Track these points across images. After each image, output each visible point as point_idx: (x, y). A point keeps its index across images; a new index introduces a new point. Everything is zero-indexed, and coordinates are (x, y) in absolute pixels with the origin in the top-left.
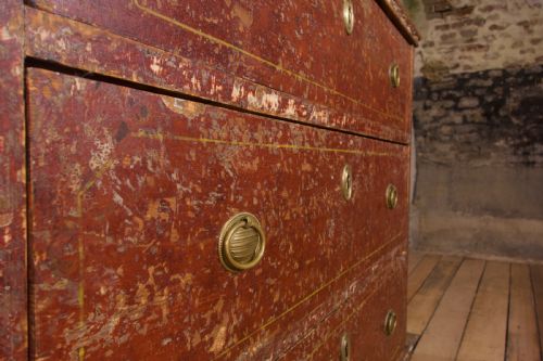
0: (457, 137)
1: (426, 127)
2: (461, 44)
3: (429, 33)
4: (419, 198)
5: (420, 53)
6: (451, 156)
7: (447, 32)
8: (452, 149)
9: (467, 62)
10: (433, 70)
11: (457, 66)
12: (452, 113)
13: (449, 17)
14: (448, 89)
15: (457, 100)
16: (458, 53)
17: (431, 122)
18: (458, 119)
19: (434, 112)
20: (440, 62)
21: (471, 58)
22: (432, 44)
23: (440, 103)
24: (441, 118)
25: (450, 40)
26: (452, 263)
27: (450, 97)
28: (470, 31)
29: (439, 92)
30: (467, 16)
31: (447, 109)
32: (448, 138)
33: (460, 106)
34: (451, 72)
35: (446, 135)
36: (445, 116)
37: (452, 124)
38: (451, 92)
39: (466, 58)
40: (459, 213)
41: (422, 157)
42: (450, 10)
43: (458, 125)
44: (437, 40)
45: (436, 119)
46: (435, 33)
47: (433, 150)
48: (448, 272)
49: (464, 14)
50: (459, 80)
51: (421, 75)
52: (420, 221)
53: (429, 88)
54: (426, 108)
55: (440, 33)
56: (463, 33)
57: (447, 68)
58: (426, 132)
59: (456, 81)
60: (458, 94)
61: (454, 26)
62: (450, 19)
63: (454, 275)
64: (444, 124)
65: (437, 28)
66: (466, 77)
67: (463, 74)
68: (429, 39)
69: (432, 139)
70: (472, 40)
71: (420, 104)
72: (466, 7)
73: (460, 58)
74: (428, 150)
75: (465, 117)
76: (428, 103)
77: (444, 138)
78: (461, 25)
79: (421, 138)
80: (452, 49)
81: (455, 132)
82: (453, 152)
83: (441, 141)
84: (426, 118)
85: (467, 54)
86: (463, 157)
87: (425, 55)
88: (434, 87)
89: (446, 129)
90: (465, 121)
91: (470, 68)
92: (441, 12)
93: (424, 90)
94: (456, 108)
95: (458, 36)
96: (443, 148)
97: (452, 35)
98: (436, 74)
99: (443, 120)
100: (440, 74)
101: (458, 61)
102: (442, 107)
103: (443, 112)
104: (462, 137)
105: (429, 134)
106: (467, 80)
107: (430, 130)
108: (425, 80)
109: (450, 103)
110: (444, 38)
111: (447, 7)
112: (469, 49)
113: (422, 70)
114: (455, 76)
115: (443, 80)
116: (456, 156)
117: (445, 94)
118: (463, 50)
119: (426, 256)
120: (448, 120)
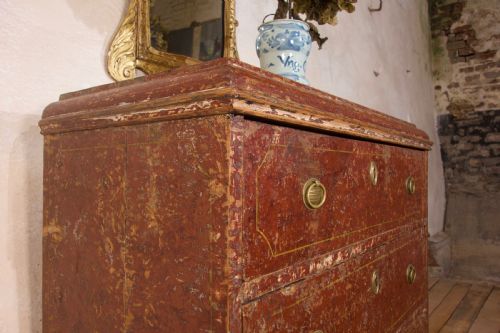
0: (484, 169)
1: (454, 160)
2: (484, 85)
3: (454, 75)
4: (449, 226)
5: (446, 93)
6: (480, 186)
7: (471, 74)
8: (480, 180)
9: (492, 101)
10: (459, 108)
11: (482, 104)
12: (479, 147)
13: (472, 61)
14: (474, 126)
15: (483, 135)
16: (482, 93)
17: (459, 155)
18: (485, 152)
19: (461, 146)
20: (466, 101)
21: (495, 97)
22: (457, 85)
23: (467, 138)
24: (468, 151)
25: (473, 81)
26: (480, 293)
27: (475, 133)
28: (493, 73)
29: (466, 128)
30: (490, 59)
31: (474, 143)
32: (475, 170)
33: (486, 140)
34: (477, 110)
35: (473, 167)
36: (473, 150)
37: (479, 157)
38: (477, 128)
39: (490, 97)
40: (489, 241)
41: (451, 188)
42: (473, 55)
43: (485, 157)
44: (462, 81)
45: (463, 153)
46: (460, 75)
47: (462, 181)
48: (476, 303)
49: (487, 57)
50: (484, 117)
51: (448, 112)
52: (451, 247)
53: (455, 125)
54: (453, 142)
55: (464, 75)
56: (486, 75)
57: (472, 106)
58: (454, 164)
59: (481, 118)
60: (484, 130)
61: (478, 69)
62: (474, 63)
63: (482, 306)
64: (471, 157)
65: (461, 70)
66: (492, 114)
67: (488, 112)
68: (454, 81)
69: (460, 171)
70: (495, 81)
71: (448, 139)
72: (488, 51)
73: (485, 97)
74: (456, 181)
75: (491, 151)
76: (455, 137)
77: (471, 170)
78: (485, 67)
79: (449, 170)
80: (477, 89)
81: (483, 164)
82: (482, 184)
83: (469, 173)
84: (454, 152)
85: (491, 93)
86: (491, 188)
87: (451, 95)
88: (461, 123)
89: (473, 162)
90: (492, 154)
91: (495, 106)
92: (465, 56)
93: (451, 126)
94: (482, 143)
95: (482, 78)
96: (471, 179)
97: (476, 77)
98: (462, 111)
99: (471, 154)
100: (466, 112)
101: (483, 100)
102: (469, 142)
103: (469, 147)
104: (490, 169)
105: (457, 166)
106: (493, 117)
107: (458, 162)
108: (451, 118)
109: (477, 138)
110: (468, 79)
111: (471, 52)
112: (493, 89)
113: (448, 108)
114: (480, 113)
115: (469, 117)
116: (484, 187)
117: (471, 130)
118: (487, 90)
119: (457, 284)
120: (475, 153)
